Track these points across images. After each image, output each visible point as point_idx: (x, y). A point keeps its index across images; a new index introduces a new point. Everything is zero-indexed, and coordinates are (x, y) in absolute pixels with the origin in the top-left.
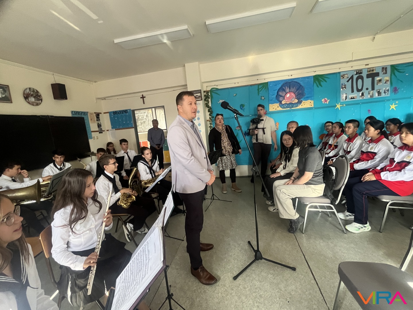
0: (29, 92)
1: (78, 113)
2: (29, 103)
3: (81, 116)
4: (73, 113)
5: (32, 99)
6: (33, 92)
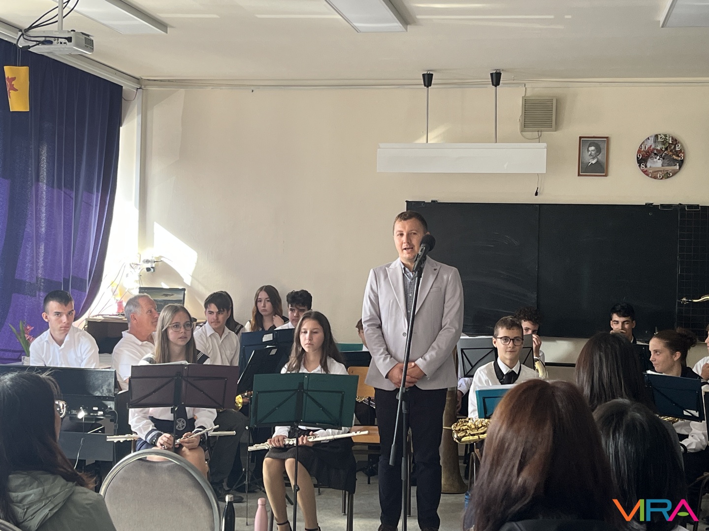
0: (653, 147)
2: (645, 172)
5: (656, 163)
6: (663, 143)
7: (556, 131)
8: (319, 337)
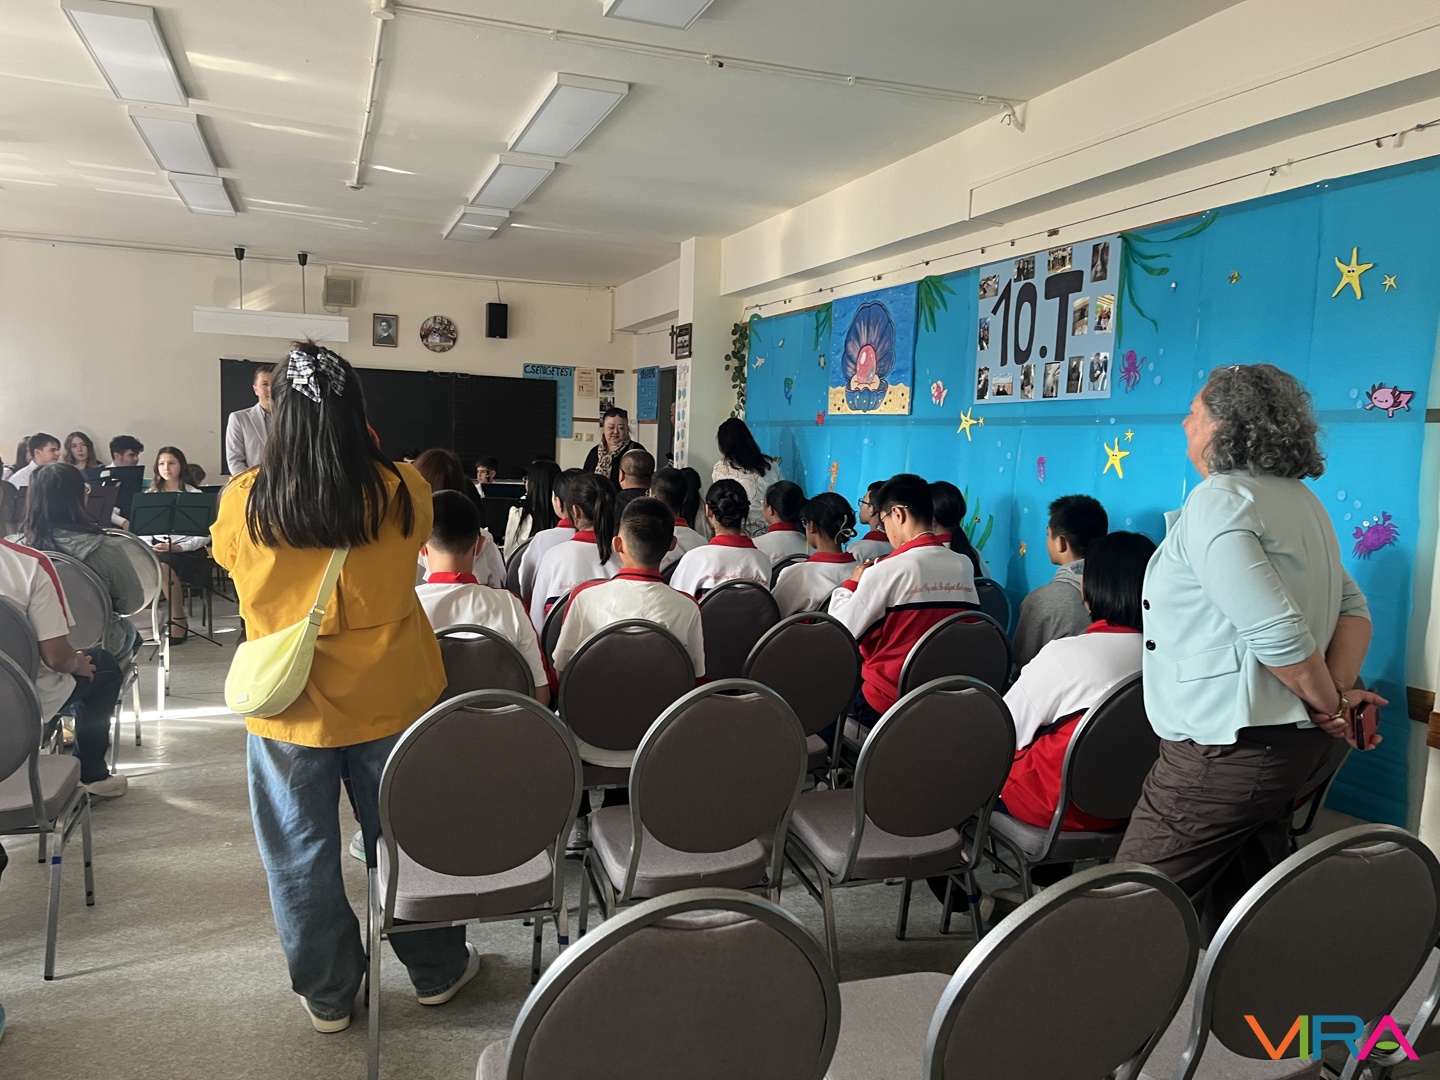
1: (544, 368)
2: (426, 346)
3: (551, 376)
4: (529, 369)
5: (435, 339)
6: (441, 324)
7: (354, 306)
8: (176, 467)
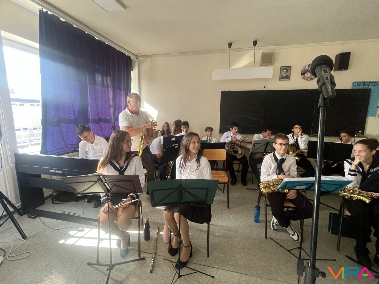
0: (307, 69)
1: (364, 83)
2: (304, 78)
3: (368, 87)
4: (355, 84)
5: (308, 75)
7: (273, 64)
